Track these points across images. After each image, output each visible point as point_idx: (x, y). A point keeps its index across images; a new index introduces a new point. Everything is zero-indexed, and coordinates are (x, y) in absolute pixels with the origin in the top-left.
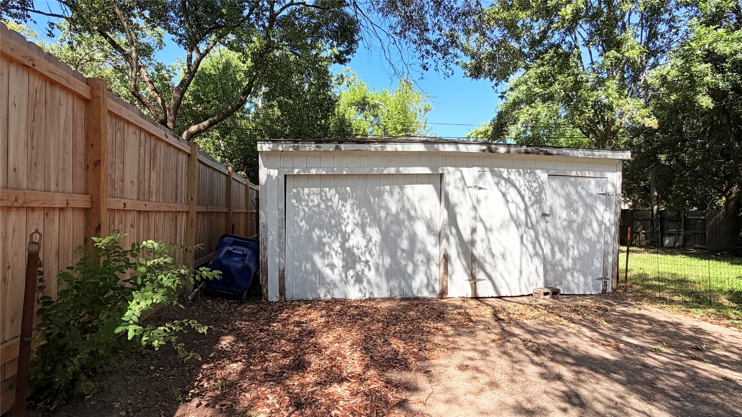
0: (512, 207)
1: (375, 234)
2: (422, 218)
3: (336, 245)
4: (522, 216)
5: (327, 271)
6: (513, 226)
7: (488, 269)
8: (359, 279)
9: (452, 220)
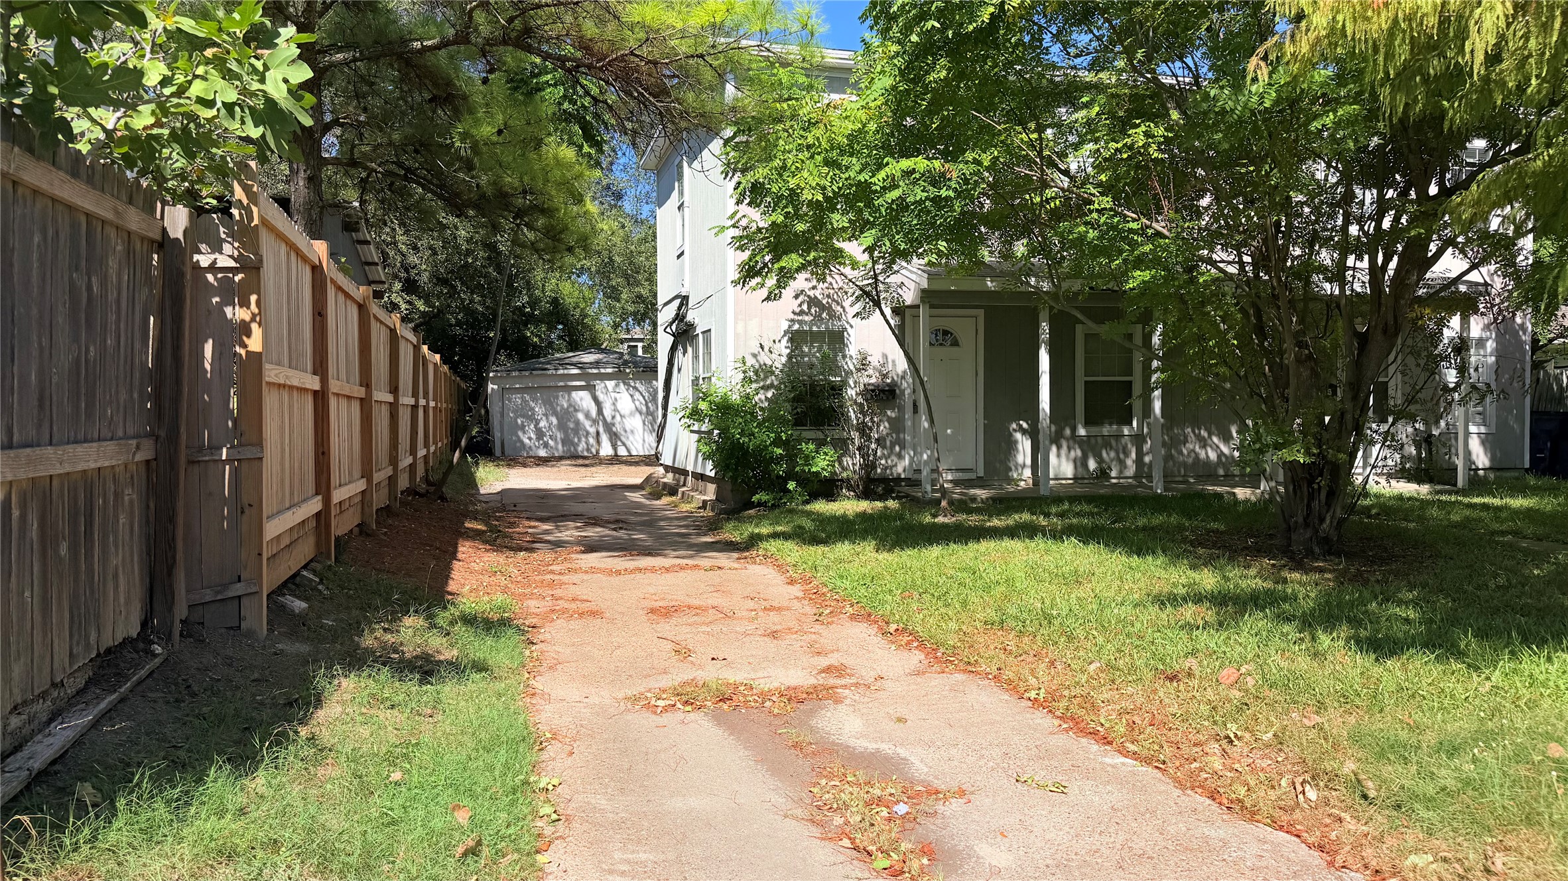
0: (637, 403)
1: (554, 420)
2: (582, 411)
3: (532, 426)
4: (644, 409)
5: (526, 441)
6: (638, 415)
7: (623, 439)
8: (546, 445)
9: (600, 411)
